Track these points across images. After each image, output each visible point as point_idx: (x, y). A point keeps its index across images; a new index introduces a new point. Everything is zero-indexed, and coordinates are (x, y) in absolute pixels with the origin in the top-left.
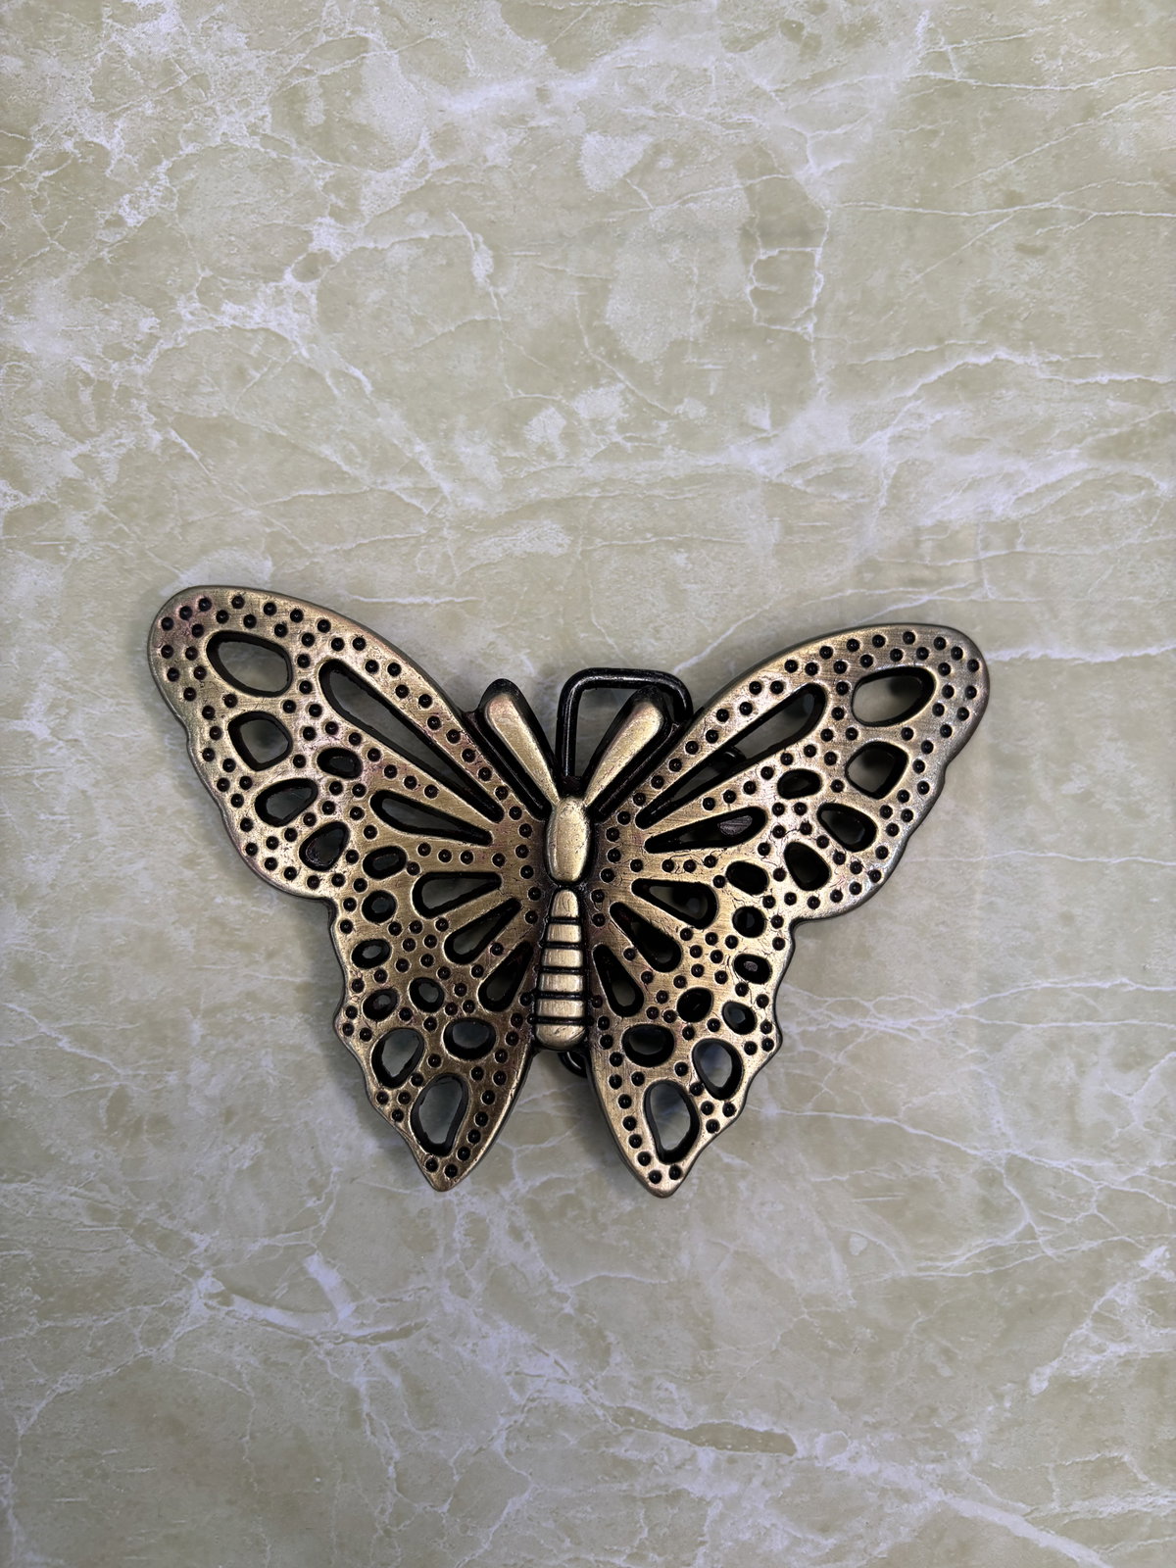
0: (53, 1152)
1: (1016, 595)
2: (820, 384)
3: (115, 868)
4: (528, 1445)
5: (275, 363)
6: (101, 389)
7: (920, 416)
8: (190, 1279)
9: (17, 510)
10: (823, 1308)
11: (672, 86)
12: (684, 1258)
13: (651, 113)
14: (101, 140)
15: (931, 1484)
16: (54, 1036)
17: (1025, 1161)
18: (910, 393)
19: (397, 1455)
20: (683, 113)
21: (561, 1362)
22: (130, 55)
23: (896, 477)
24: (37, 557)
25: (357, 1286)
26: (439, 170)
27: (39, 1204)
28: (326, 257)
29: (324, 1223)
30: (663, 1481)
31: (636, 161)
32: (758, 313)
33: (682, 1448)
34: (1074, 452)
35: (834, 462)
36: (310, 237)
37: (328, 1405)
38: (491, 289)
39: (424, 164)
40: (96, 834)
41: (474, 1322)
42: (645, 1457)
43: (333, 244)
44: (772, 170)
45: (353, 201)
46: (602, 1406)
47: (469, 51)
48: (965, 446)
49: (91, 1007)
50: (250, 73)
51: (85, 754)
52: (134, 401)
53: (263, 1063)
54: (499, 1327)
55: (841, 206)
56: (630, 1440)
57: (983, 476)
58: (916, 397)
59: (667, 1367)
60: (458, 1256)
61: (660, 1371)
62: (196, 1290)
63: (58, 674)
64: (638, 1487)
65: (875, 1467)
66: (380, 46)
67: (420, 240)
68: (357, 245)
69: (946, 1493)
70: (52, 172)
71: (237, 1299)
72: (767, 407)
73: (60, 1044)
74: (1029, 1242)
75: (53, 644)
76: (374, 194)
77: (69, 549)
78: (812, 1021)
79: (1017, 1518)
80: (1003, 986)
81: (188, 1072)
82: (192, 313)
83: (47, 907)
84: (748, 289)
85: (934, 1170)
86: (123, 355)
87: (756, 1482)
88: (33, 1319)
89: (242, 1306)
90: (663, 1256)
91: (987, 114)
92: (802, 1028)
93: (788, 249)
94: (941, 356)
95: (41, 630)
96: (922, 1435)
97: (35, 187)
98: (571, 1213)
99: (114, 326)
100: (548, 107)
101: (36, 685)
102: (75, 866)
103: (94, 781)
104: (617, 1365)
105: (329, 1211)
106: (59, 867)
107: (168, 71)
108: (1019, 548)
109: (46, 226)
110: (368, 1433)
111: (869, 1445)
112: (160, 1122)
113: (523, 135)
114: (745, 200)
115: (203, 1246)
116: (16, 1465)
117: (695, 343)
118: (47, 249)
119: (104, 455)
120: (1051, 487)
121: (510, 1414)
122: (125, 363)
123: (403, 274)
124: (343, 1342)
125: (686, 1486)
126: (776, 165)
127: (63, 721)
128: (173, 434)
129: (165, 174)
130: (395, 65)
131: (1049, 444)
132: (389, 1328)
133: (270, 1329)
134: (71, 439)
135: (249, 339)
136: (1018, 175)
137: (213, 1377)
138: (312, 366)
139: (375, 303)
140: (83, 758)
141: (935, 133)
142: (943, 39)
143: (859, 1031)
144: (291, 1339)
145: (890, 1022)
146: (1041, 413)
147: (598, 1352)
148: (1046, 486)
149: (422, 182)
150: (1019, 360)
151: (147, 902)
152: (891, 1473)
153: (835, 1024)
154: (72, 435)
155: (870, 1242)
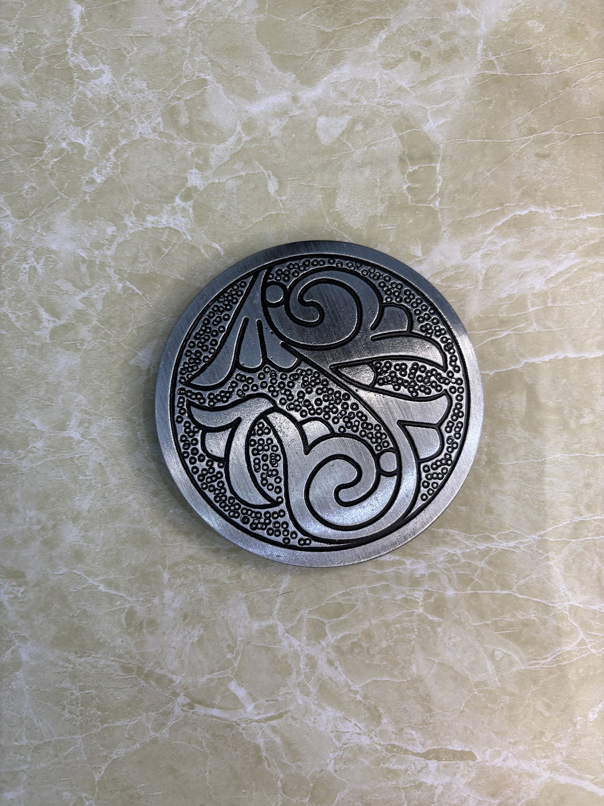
0: (101, 641)
1: (550, 328)
2: (445, 232)
3: (119, 500)
4: (345, 767)
5: (175, 244)
6: (91, 264)
7: (495, 243)
8: (173, 698)
9: (55, 328)
10: (485, 688)
11: (359, 89)
12: (414, 668)
13: (349, 104)
14: (80, 141)
15: (544, 769)
16: (96, 584)
17: (578, 607)
18: (489, 232)
19: (281, 776)
20: (365, 103)
21: (358, 725)
22: (90, 97)
23: (486, 274)
24: (67, 350)
25: (255, 695)
26: (247, 141)
27: (96, 667)
28: (195, 189)
29: (236, 665)
30: (413, 778)
31: (344, 128)
32: (411, 199)
33: (420, 762)
34: (573, 254)
35: (455, 269)
36: (186, 179)
37: (245, 754)
38: (278, 198)
39: (240, 139)
40: (108, 484)
41: (314, 707)
42: (403, 767)
43: (198, 182)
44: (412, 127)
45: (206, 160)
46: (380, 744)
47: (257, 81)
48: (519, 256)
49: (113, 569)
50: (150, 101)
51: (99, 445)
52: (107, 268)
53: (200, 590)
54: (326, 710)
55: (447, 142)
56: (394, 760)
57: (528, 270)
58: (492, 234)
59: (410, 723)
60: (303, 676)
61: (406, 725)
62: (176, 703)
63: (82, 407)
64: (400, 783)
65: (516, 763)
66: (213, 83)
67: (241, 177)
68: (210, 182)
69: (551, 773)
70: (58, 159)
71: (196, 705)
72: (419, 246)
73: (100, 588)
74: (583, 647)
75: (78, 392)
76: (216, 156)
77: (82, 345)
78: (467, 547)
79: (588, 783)
80: (559, 521)
81: (163, 597)
82: (132, 223)
83: (87, 522)
84: (405, 187)
85: (533, 616)
86: (99, 246)
87: (458, 775)
88: (99, 724)
89: (200, 709)
90: (403, 668)
91: (515, 90)
92: (462, 551)
93: (423, 165)
94: (502, 213)
95: (72, 386)
96: (538, 746)
97: (49, 167)
98: (357, 651)
99: (95, 232)
100: (298, 105)
101: (72, 413)
102: (99, 500)
103: (104, 458)
104: (385, 724)
105: (238, 660)
106: (91, 502)
107: (109, 103)
108: (550, 304)
109: (57, 186)
110: (267, 766)
111: (512, 753)
112: (152, 623)
113: (287, 120)
114: (400, 143)
115: (178, 681)
116: (96, 795)
117: (381, 216)
118: (59, 198)
119: (95, 296)
120: (561, 273)
121: (334, 752)
122: (101, 251)
123: (234, 194)
124: (251, 722)
125: (423, 780)
126: (413, 124)
127: (87, 430)
128: (128, 283)
129: (113, 155)
130: (221, 91)
131: (560, 251)
132: (272, 714)
133: (214, 719)
134: (79, 291)
135: (161, 233)
136: (533, 119)
137: (188, 745)
138: (194, 244)
139: (221, 209)
140: (98, 447)
141: (490, 101)
142: (491, 54)
143: (491, 549)
144: (225, 723)
145: (505, 544)
146: (554, 236)
147: (376, 718)
148: (560, 272)
149: (239, 148)
150: (541, 211)
151: (136, 515)
152: (525, 765)
153: (477, 547)
154: (79, 288)
155: (505, 654)
